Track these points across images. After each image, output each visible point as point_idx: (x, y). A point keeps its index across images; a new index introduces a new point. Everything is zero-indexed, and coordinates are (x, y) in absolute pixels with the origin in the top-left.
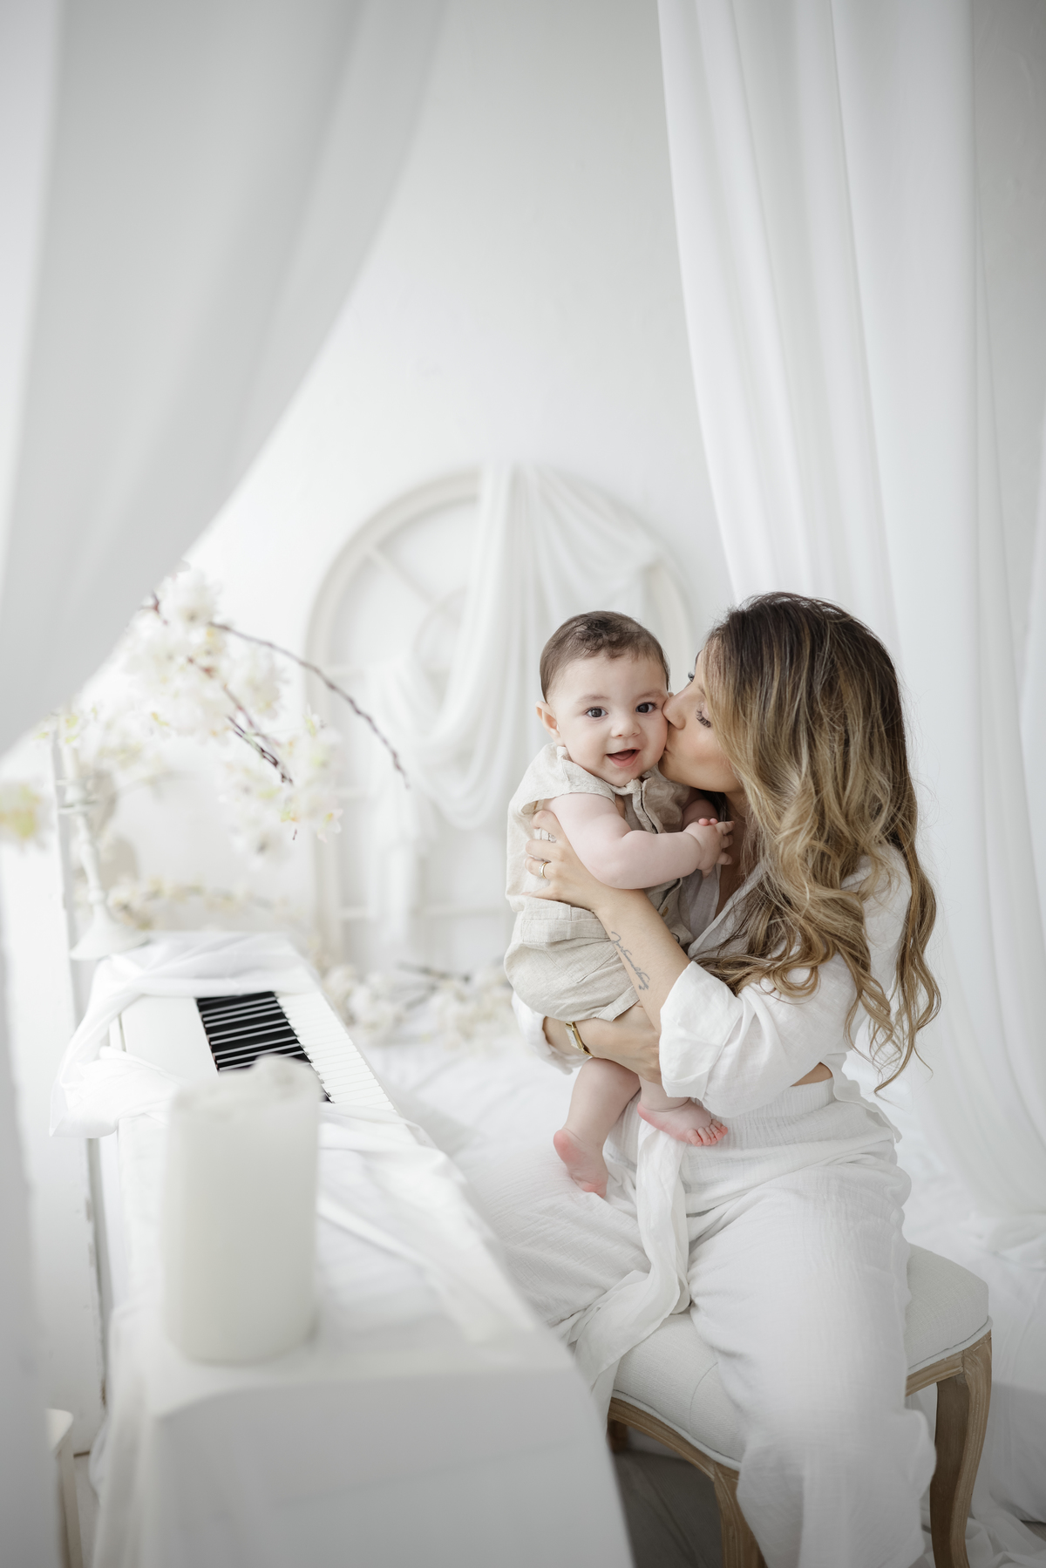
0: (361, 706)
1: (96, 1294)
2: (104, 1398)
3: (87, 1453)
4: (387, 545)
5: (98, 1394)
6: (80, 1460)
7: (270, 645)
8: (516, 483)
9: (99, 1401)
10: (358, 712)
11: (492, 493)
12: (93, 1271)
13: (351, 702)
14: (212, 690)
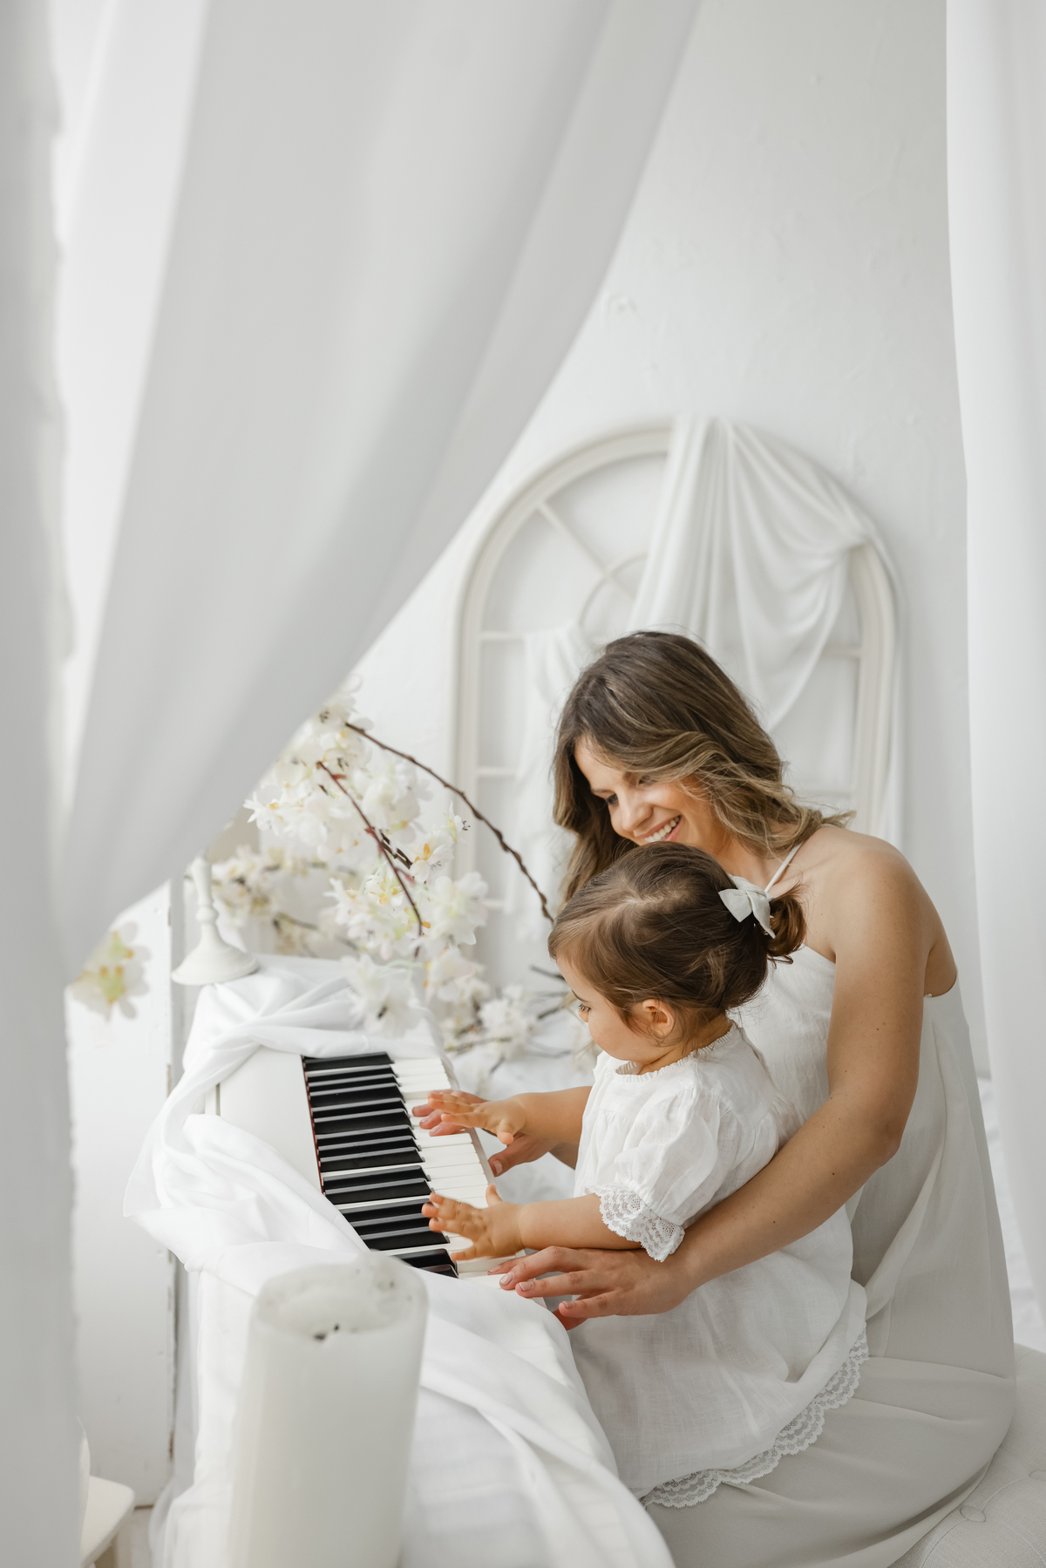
0: (507, 840)
1: (172, 1340)
2: (171, 1450)
3: (150, 1507)
4: (559, 501)
5: (167, 1446)
6: (141, 1513)
7: (412, 760)
8: (712, 438)
9: (167, 1454)
10: (506, 848)
11: (683, 450)
12: (171, 1315)
13: (499, 835)
14: (338, 806)
